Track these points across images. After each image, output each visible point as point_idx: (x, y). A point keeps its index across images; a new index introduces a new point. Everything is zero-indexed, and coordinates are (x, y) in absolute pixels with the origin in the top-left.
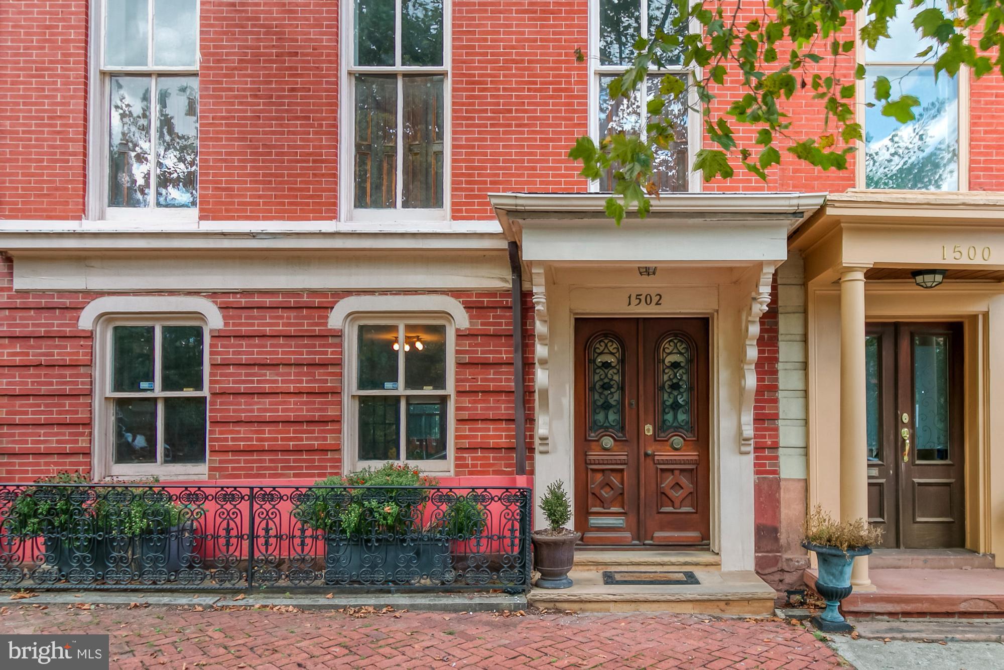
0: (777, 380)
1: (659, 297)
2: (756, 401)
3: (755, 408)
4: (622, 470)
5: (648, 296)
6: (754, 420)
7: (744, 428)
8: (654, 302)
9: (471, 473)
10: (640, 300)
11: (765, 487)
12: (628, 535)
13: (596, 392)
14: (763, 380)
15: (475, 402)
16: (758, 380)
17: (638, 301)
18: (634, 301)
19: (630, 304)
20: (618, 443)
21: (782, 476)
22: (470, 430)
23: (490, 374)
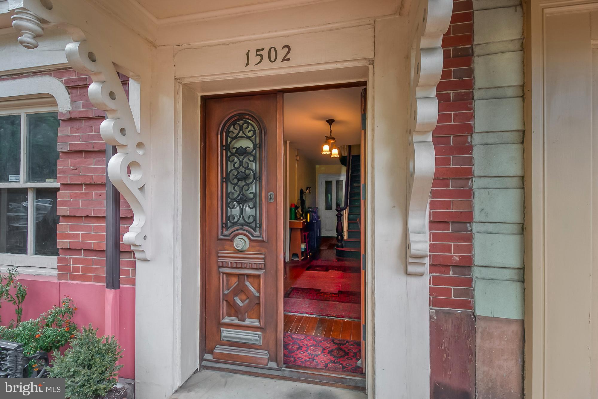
0: (471, 160)
1: (286, 49)
2: (434, 194)
3: (432, 205)
4: (258, 276)
5: (273, 50)
6: (430, 222)
7: (412, 237)
8: (280, 57)
9: (73, 278)
10: (261, 56)
11: (449, 326)
12: (263, 355)
13: (229, 184)
14: (447, 162)
15: (76, 196)
16: (438, 162)
17: (259, 57)
18: (254, 59)
19: (248, 64)
20: (253, 244)
21: (479, 312)
22: (72, 228)
23: (92, 164)
